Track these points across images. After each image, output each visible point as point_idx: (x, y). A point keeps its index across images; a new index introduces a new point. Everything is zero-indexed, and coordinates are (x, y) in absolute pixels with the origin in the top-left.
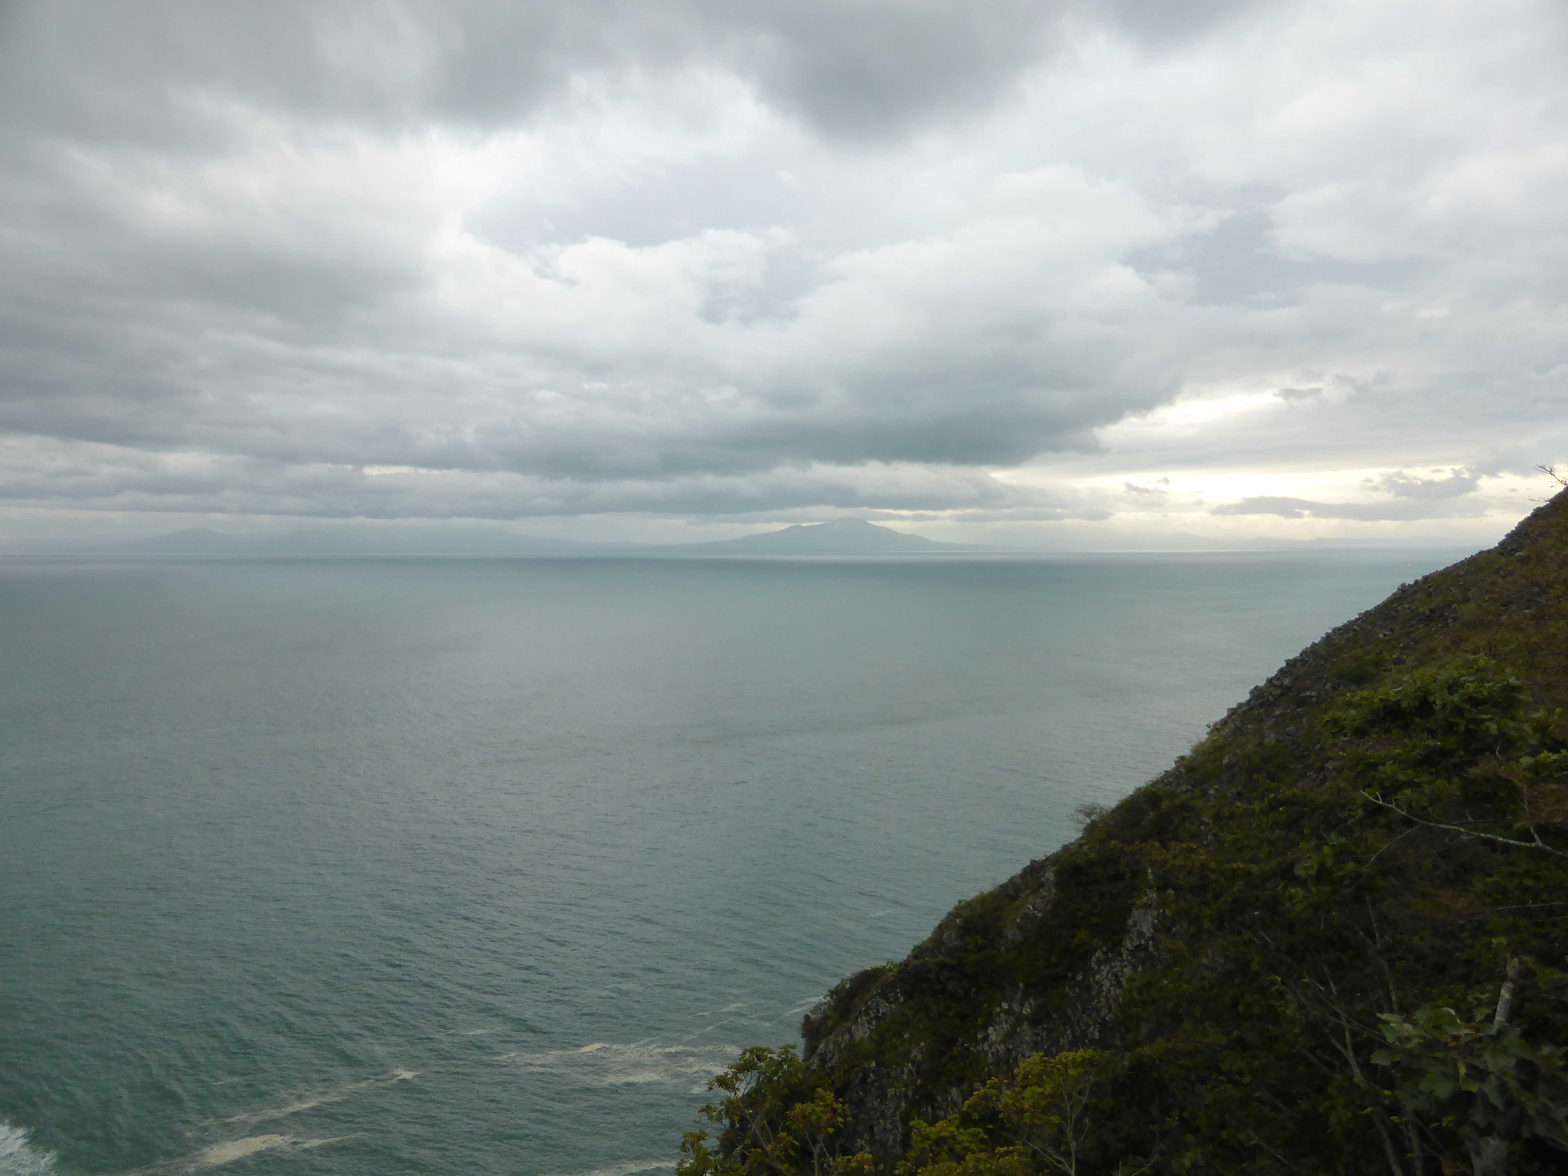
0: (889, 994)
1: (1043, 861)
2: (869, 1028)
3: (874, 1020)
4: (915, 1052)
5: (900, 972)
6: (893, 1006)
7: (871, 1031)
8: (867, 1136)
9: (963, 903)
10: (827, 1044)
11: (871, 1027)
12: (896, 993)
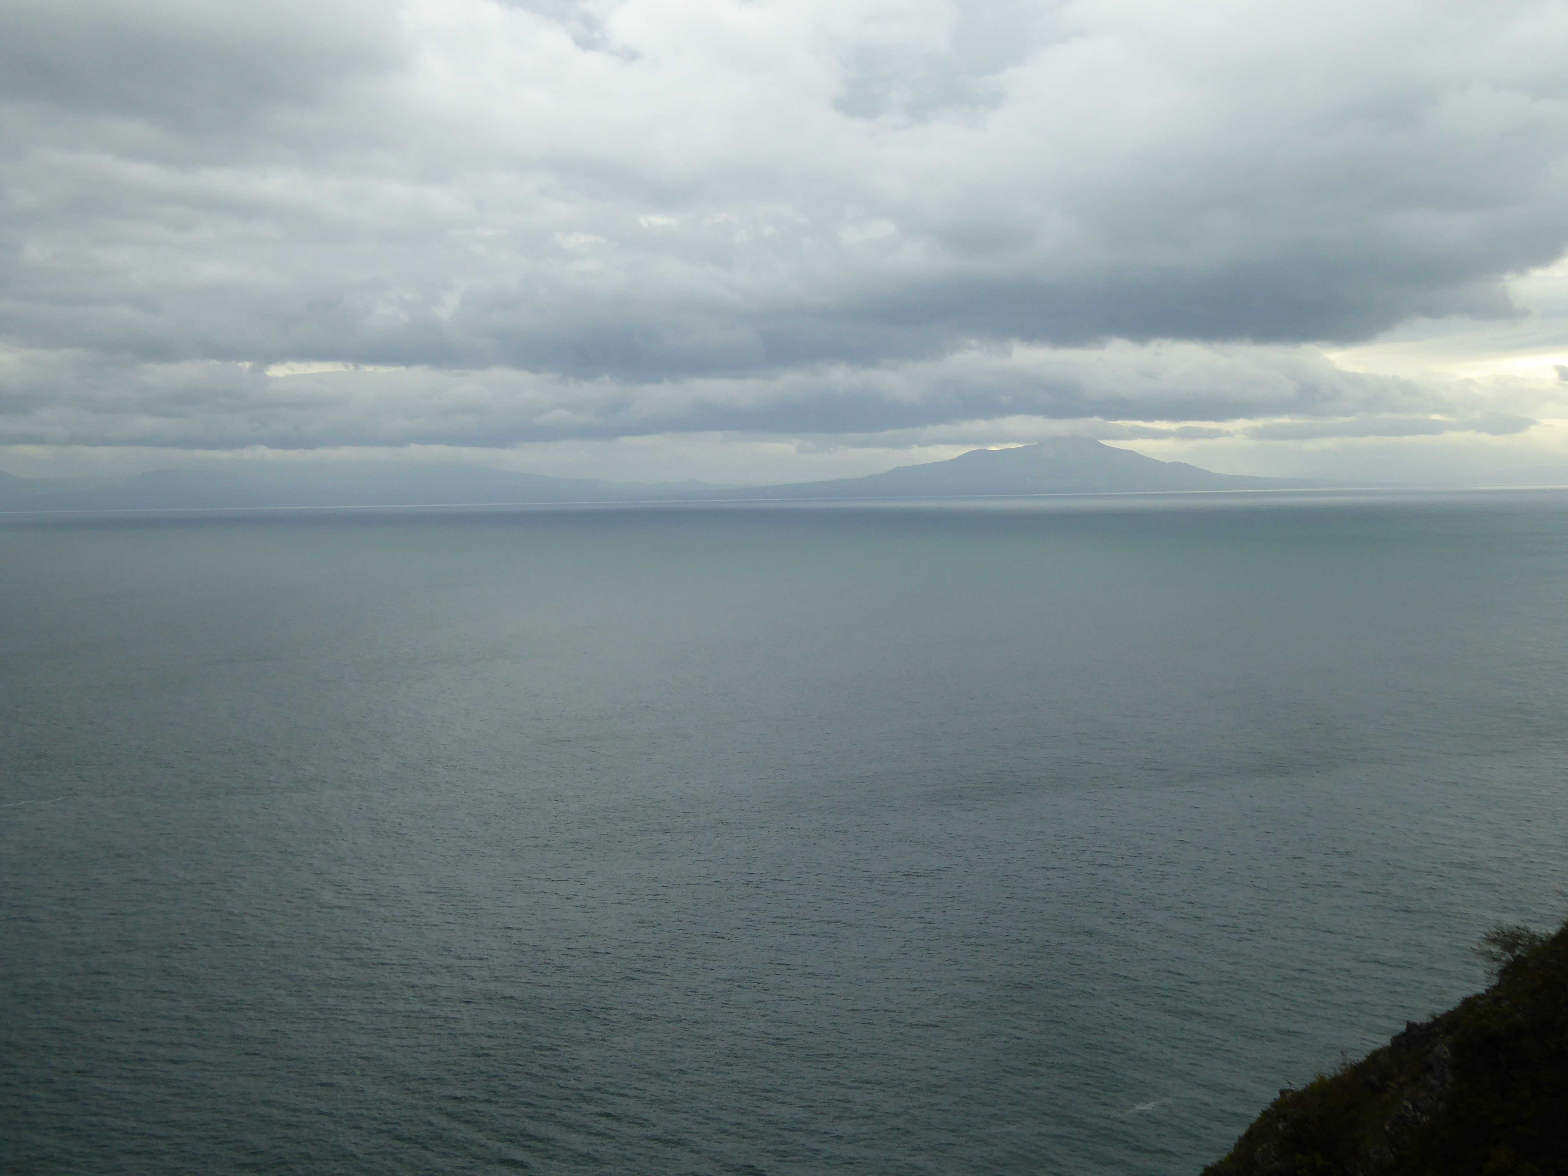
1: (1429, 1026)
9: (1288, 1095)
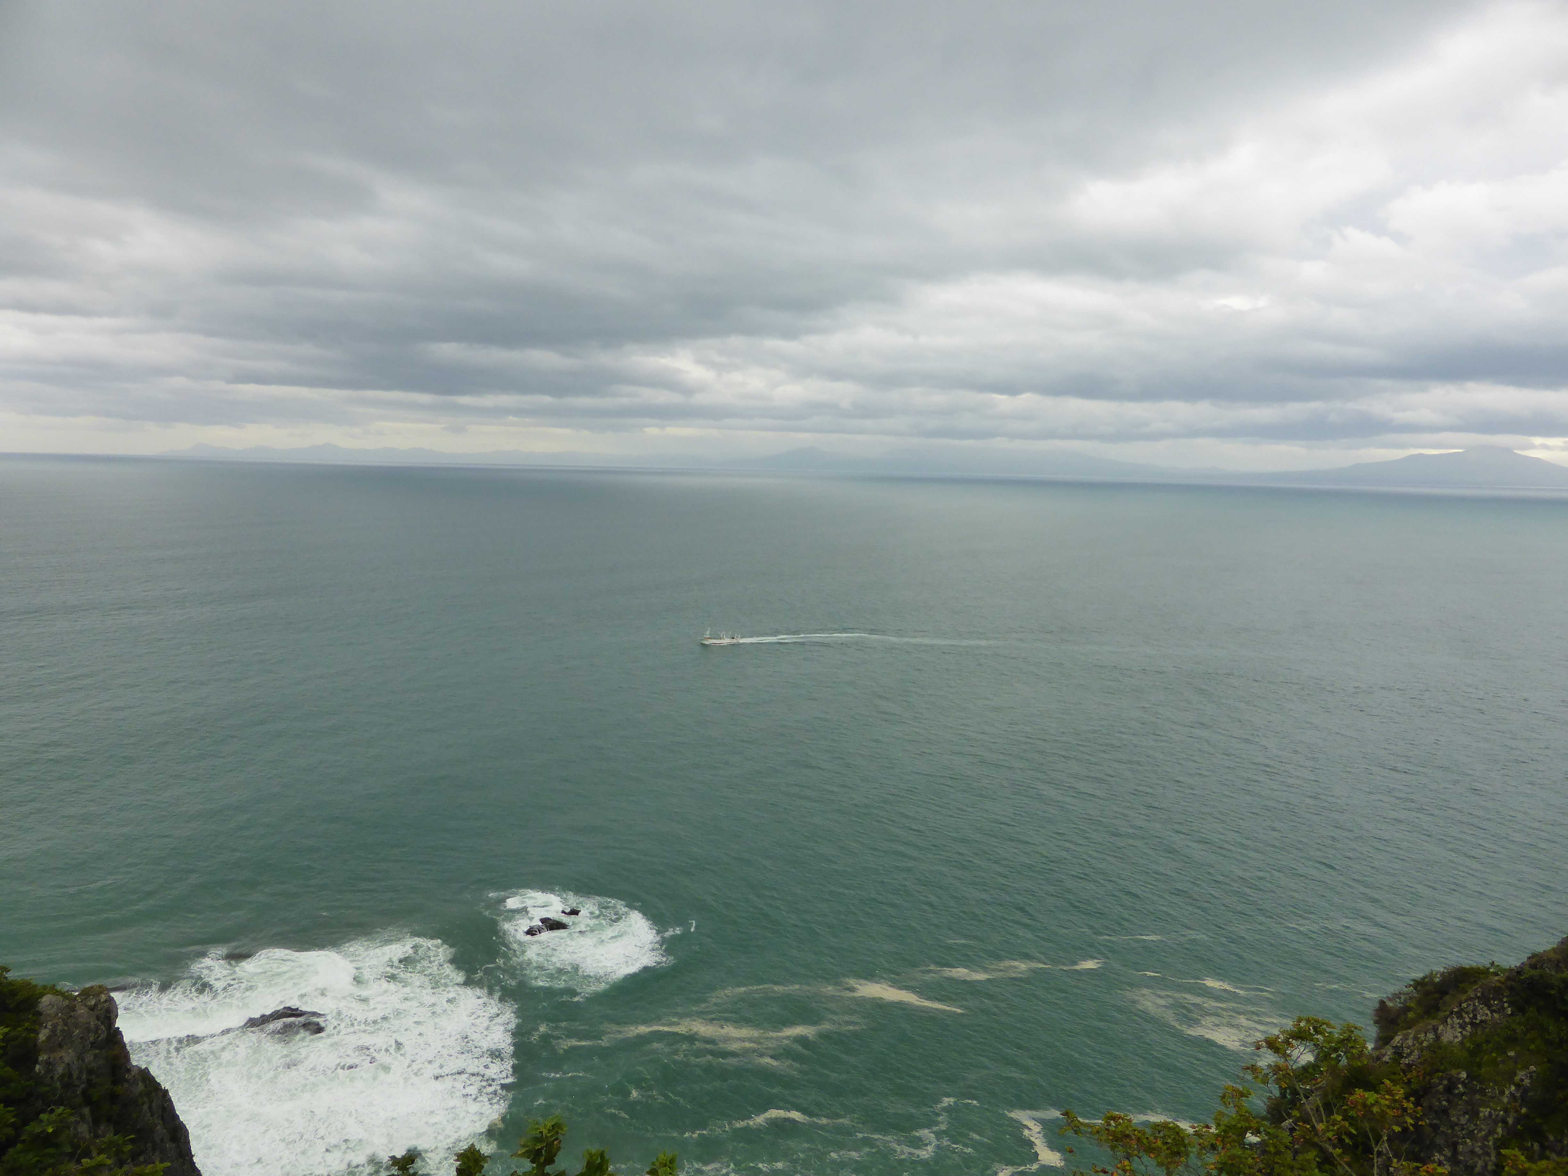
0: (1492, 1002)
2: (1461, 1032)
3: (1469, 1026)
4: (1521, 1074)
5: (1508, 978)
6: (1495, 1015)
7: (1464, 1037)
8: (1448, 1152)
10: (1406, 1038)
11: (1464, 1032)
12: (1501, 1000)
